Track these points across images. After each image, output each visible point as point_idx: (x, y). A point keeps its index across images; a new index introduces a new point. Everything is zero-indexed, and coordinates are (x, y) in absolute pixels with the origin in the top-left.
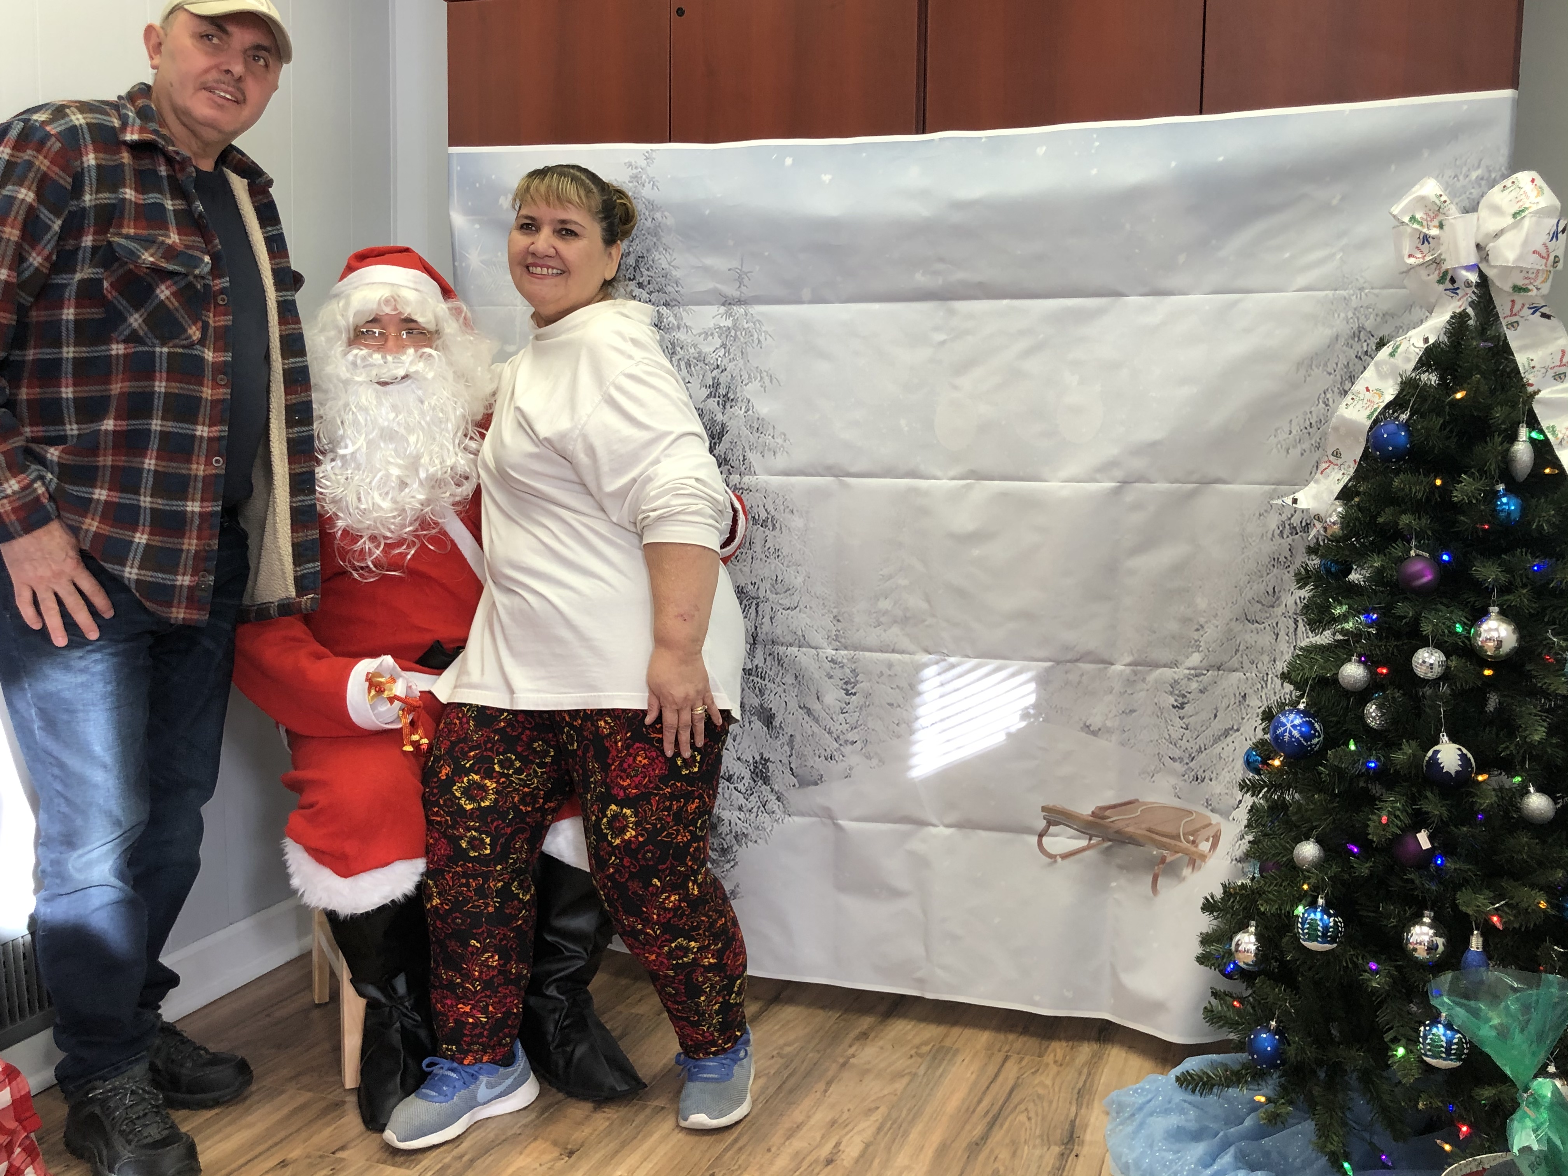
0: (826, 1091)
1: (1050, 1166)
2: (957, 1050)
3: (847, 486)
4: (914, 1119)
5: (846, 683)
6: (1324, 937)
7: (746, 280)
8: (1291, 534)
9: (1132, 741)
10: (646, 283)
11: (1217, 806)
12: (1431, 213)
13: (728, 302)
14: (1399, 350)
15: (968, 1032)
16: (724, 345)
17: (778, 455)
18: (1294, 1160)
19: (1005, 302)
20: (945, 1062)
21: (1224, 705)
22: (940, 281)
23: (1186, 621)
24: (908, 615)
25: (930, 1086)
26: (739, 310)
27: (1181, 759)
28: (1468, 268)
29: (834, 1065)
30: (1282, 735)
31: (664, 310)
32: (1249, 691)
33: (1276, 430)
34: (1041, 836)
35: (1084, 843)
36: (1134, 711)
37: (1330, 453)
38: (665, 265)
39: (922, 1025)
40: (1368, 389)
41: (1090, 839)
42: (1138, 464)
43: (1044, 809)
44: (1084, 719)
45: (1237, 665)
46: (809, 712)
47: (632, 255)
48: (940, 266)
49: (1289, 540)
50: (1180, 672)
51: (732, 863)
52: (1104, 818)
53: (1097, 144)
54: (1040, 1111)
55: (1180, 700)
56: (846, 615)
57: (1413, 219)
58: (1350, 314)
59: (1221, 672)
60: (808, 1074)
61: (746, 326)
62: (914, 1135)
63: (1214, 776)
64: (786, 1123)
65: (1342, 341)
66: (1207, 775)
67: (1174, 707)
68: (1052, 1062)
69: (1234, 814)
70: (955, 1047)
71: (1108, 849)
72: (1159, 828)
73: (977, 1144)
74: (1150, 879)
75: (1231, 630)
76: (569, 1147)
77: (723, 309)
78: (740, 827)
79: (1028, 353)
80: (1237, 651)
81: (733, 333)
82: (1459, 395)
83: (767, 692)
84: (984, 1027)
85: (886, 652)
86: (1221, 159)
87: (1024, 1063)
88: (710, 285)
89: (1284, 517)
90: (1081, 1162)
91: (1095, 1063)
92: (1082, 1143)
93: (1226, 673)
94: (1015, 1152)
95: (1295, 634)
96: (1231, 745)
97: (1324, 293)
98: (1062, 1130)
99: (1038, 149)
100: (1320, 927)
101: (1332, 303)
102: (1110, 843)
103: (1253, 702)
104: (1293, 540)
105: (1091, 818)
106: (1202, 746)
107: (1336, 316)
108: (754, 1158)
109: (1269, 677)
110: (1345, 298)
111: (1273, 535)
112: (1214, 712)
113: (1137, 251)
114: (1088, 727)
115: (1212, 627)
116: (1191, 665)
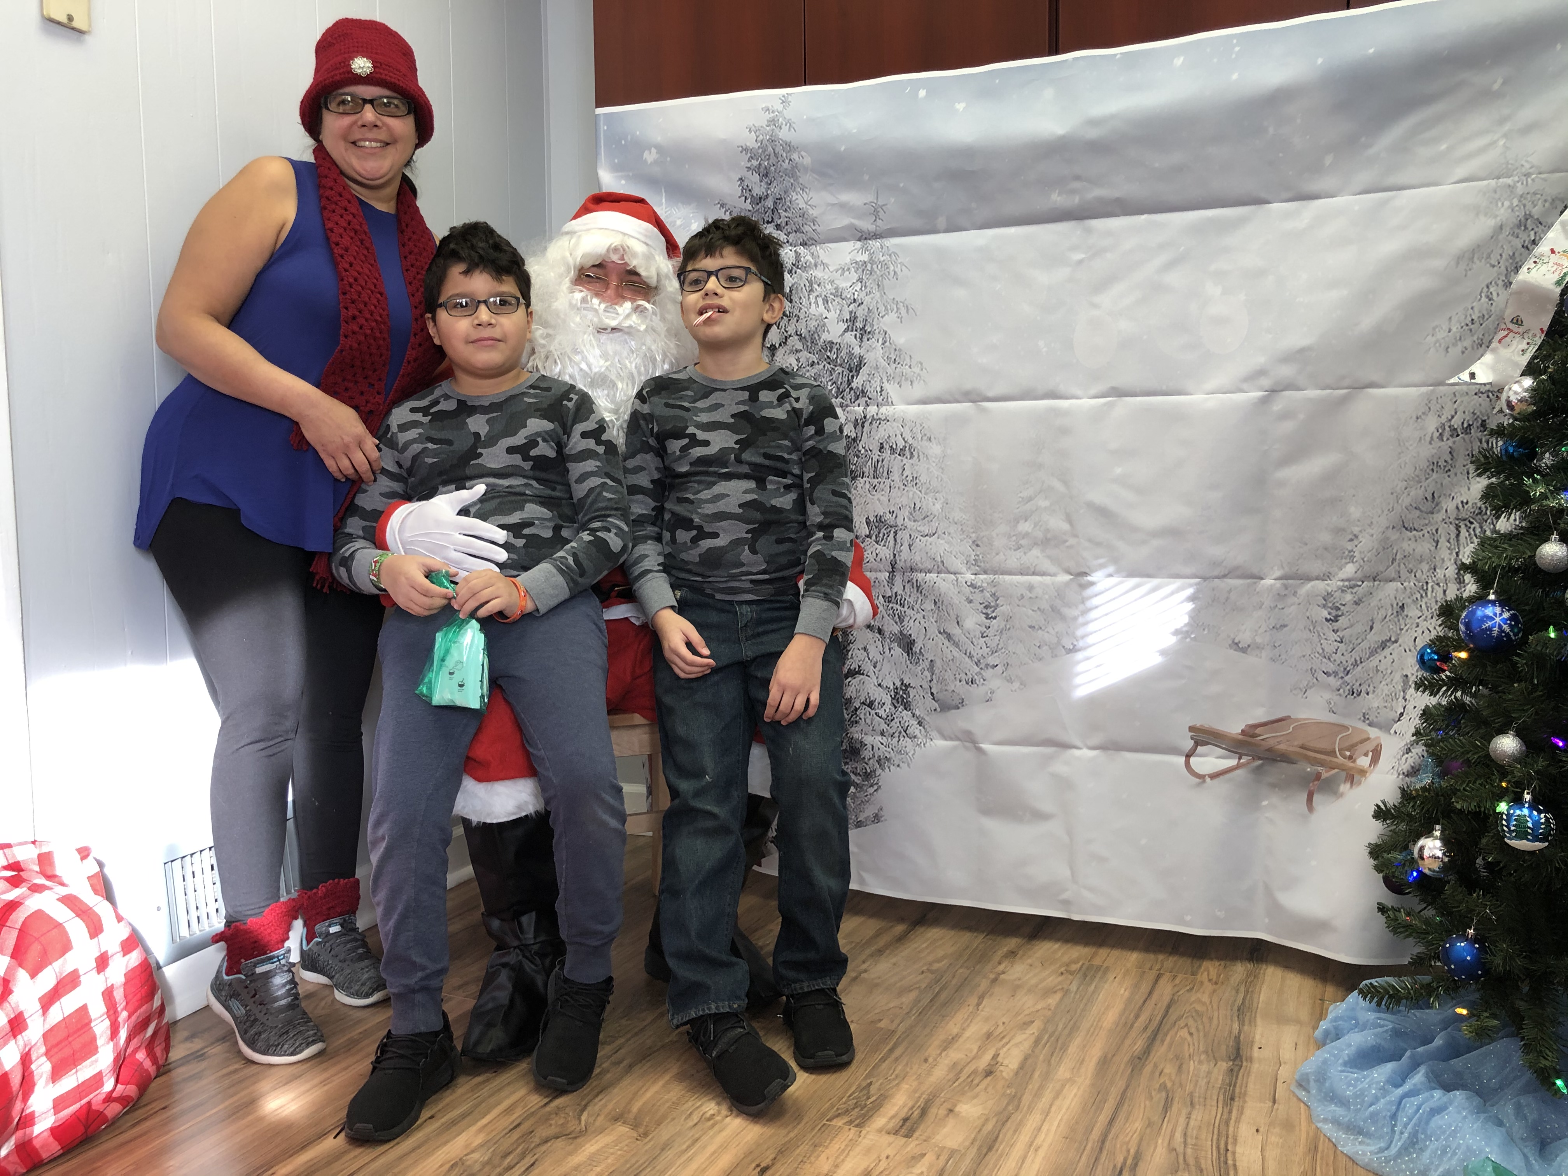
0: (978, 1005)
1: (1220, 1082)
2: (1107, 968)
3: (984, 410)
4: (1070, 1034)
5: (986, 607)
6: (1534, 835)
7: (881, 213)
8: (1452, 436)
9: (1283, 657)
10: (783, 224)
11: (1375, 720)
13: (864, 237)
15: (1116, 953)
16: (860, 280)
17: (915, 384)
18: (1490, 1080)
19: (1144, 217)
20: (1097, 979)
21: (1380, 617)
22: (1077, 200)
23: (1339, 531)
24: (1049, 536)
25: (1084, 1001)
26: (875, 244)
27: (1336, 674)
29: (984, 980)
31: (801, 250)
32: (1408, 601)
33: (1434, 329)
34: (1188, 756)
35: (1233, 762)
36: (1285, 626)
38: (802, 205)
39: (1069, 945)
40: (1552, 251)
41: (1240, 759)
42: (1286, 371)
43: (1191, 729)
44: (1232, 636)
45: (1393, 575)
46: (949, 637)
47: (770, 198)
48: (1076, 185)
49: (1450, 443)
50: (1333, 585)
51: (876, 787)
52: (1255, 736)
53: (1237, 49)
54: (1201, 1027)
55: (1334, 613)
56: (985, 539)
58: (1515, 202)
59: (1376, 583)
60: (959, 989)
61: (882, 259)
62: (1073, 1049)
63: (1371, 689)
64: (941, 1036)
65: (1507, 231)
66: (1364, 688)
67: (1326, 619)
68: (1206, 981)
69: (1396, 727)
70: (1105, 965)
71: (1259, 767)
72: (1312, 744)
73: (1139, 1058)
74: (1305, 796)
75: (1388, 538)
77: (859, 244)
78: (883, 751)
79: (1169, 266)
80: (1394, 560)
81: (869, 267)
83: (907, 619)
84: (1133, 949)
85: (1027, 575)
86: (1371, 51)
87: (1177, 981)
88: (846, 221)
89: (1444, 419)
90: (1252, 1078)
91: (1251, 982)
92: (1250, 1059)
93: (1382, 583)
94: (1180, 1067)
95: (1458, 541)
96: (1389, 657)
97: (1485, 182)
98: (1228, 1046)
99: (1175, 61)
100: (1530, 825)
101: (1495, 192)
102: (1261, 762)
103: (1412, 612)
104: (1454, 442)
105: (1241, 737)
106: (1358, 659)
107: (1500, 204)
108: (911, 1068)
109: (1430, 586)
110: (1509, 186)
111: (1432, 438)
112: (1370, 623)
113: (1281, 155)
114: (1237, 644)
115: (1367, 536)
116: (1344, 577)
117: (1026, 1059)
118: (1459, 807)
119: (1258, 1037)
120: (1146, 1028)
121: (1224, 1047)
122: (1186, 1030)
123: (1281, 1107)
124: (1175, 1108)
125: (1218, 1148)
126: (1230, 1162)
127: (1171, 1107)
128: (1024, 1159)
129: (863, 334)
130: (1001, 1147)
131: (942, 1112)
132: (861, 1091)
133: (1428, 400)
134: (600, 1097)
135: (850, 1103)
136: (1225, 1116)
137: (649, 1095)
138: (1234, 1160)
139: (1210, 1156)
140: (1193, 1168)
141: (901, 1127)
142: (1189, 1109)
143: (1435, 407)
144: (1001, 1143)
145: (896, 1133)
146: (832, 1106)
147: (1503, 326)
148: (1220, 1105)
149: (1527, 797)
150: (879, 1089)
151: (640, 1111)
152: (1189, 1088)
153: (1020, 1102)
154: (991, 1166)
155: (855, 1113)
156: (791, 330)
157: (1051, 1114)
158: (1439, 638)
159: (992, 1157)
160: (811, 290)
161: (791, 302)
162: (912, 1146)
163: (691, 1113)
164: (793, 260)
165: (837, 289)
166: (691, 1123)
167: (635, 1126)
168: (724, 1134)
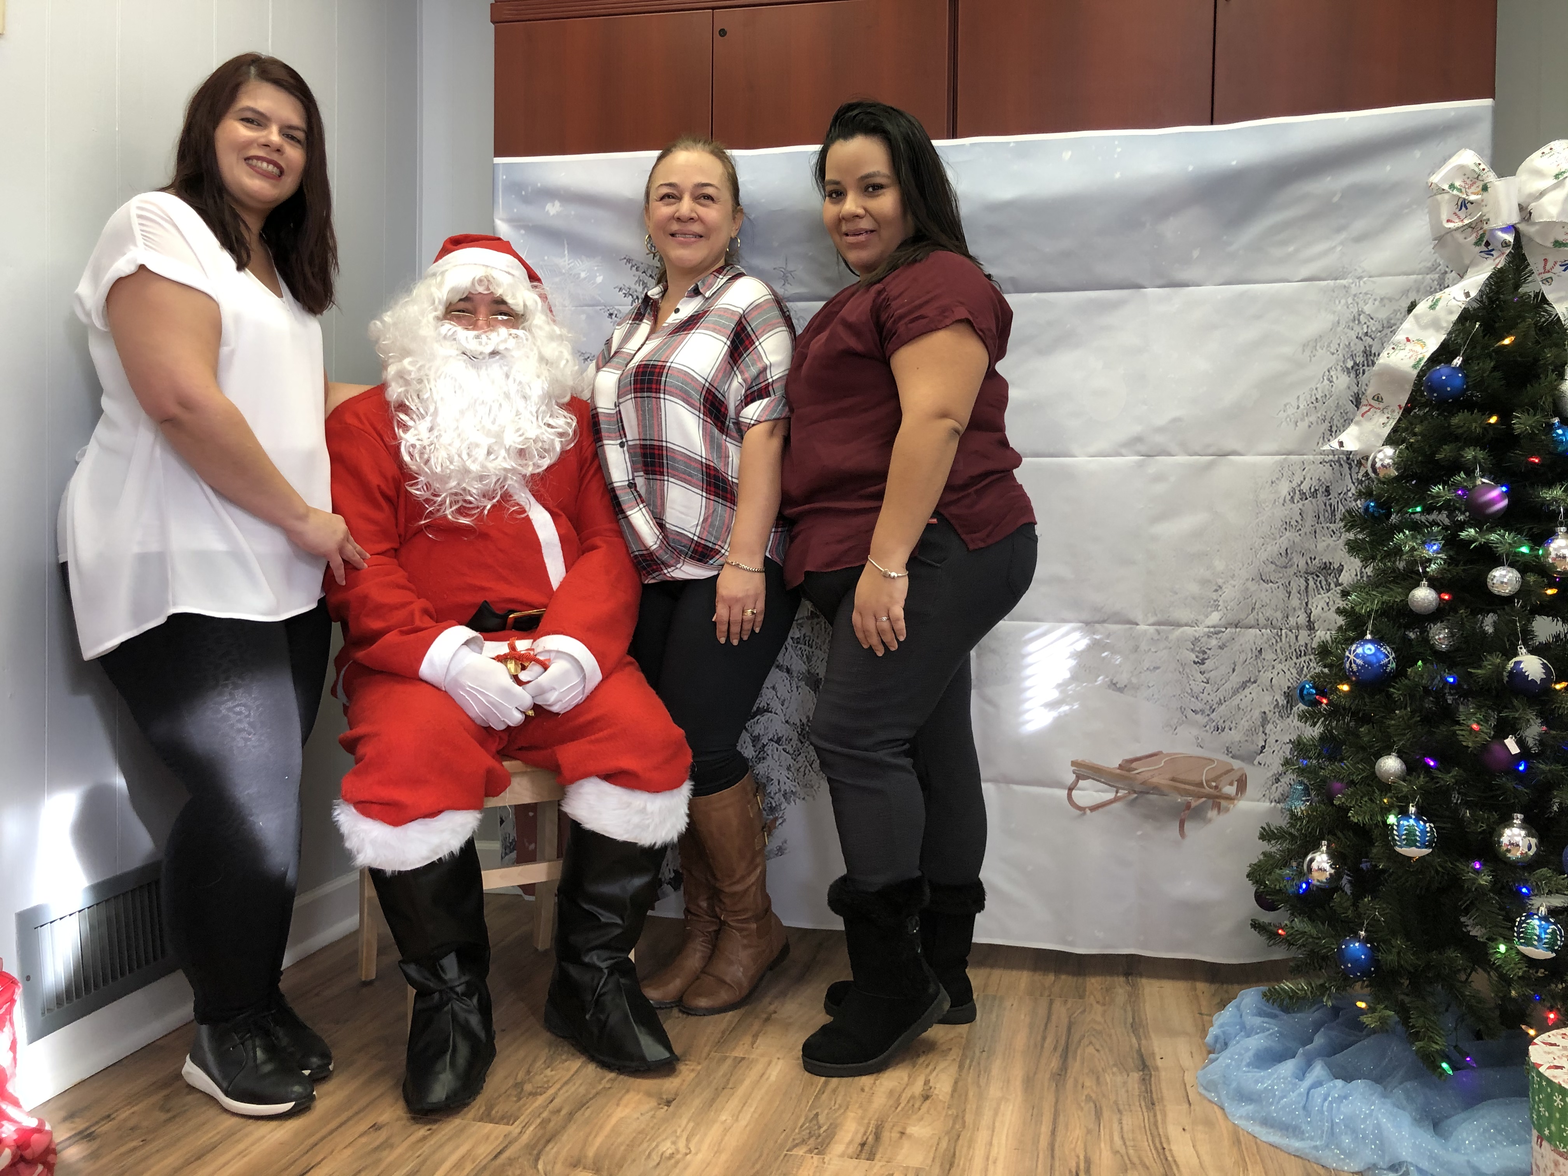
1: (1137, 1090)
2: (1001, 996)
4: (988, 1057)
6: (1423, 842)
7: (790, 278)
8: (1301, 499)
9: (1155, 696)
11: (1238, 753)
12: (1468, 182)
14: (1440, 304)
20: (995, 1006)
21: (1241, 660)
23: (1204, 582)
25: (991, 1027)
27: (1202, 711)
28: (1505, 230)
32: (1265, 646)
33: (1285, 405)
34: (1071, 789)
35: (1111, 795)
36: (1158, 668)
41: (1117, 792)
42: (1161, 438)
43: (1073, 764)
44: (1111, 677)
45: (1253, 622)
49: (1300, 505)
50: (1200, 630)
52: (1130, 770)
53: (1119, 150)
54: (1104, 1044)
55: (1201, 656)
57: (1452, 186)
58: (1350, 300)
59: (1238, 630)
62: (996, 1070)
63: (1233, 725)
66: (1228, 724)
67: (1194, 662)
68: (1094, 1003)
69: (1259, 758)
71: (1136, 798)
72: (1182, 777)
73: (1059, 1074)
74: (1177, 824)
75: (1248, 589)
76: (665, 1097)
79: (1056, 342)
80: (1253, 609)
82: (1507, 341)
83: (814, 659)
86: (1234, 163)
87: (1069, 1005)
89: (1294, 484)
90: (1164, 1085)
91: (1134, 1002)
92: (1157, 1069)
93: (1243, 630)
94: (1098, 1078)
95: (1307, 592)
96: (1249, 696)
97: (1325, 283)
98: (1133, 1058)
99: (1064, 154)
100: (1417, 833)
101: (1333, 291)
102: (1136, 795)
103: (1269, 655)
104: (1303, 505)
105: (1118, 771)
106: (1222, 698)
107: (1337, 302)
108: (851, 1098)
109: (1283, 631)
110: (1344, 287)
111: (1284, 501)
112: (1233, 666)
113: (1156, 247)
114: (1115, 684)
115: (1230, 587)
116: (1210, 624)
117: (956, 1083)
118: (1356, 821)
119: (1156, 1050)
120: (1055, 1048)
121: (1130, 1060)
122: (1091, 1047)
123: (1197, 1108)
124: (1106, 1114)
125: (1155, 1147)
126: (1170, 1158)
127: (1101, 1113)
130: (961, 1162)
131: (895, 1135)
132: (811, 1121)
133: (1281, 466)
134: (550, 1146)
135: (804, 1133)
136: (1152, 1119)
137: (599, 1140)
138: (1173, 1156)
139: (1150, 1155)
140: (1140, 1167)
141: (861, 1151)
142: (1118, 1116)
143: (1287, 473)
144: (960, 1160)
145: (858, 1157)
146: (788, 1137)
147: (1366, 402)
148: (1144, 1110)
149: (1412, 809)
150: (827, 1119)
151: (596, 1156)
152: (1112, 1098)
153: (964, 1122)
155: (812, 1140)
157: (996, 1130)
158: (1318, 675)
162: (878, 1167)
163: (649, 1154)
166: (652, 1164)
167: (597, 1168)
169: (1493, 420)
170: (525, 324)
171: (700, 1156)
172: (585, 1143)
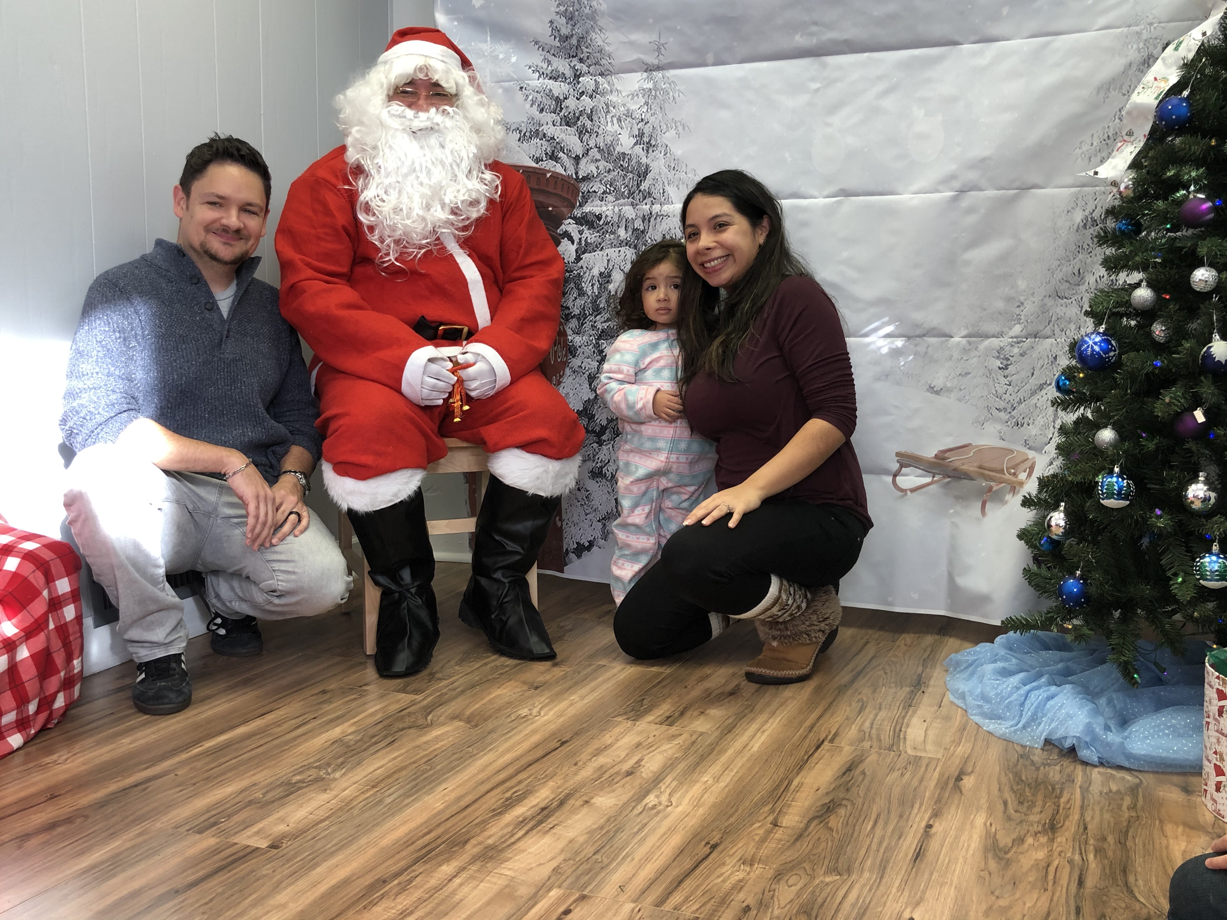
1: (903, 697)
6: (1120, 495)
7: (663, 50)
8: (1092, 225)
9: (967, 398)
10: (585, 59)
11: (1033, 445)
13: (649, 69)
14: (1182, 45)
16: (646, 103)
19: (866, 55)
21: (1039, 366)
22: (815, 41)
23: (1009, 299)
26: (658, 75)
27: (1005, 409)
30: (1086, 350)
31: (600, 79)
32: (1060, 353)
33: (1081, 143)
34: (895, 476)
35: (929, 480)
36: (969, 373)
37: (1124, 133)
38: (600, 43)
40: (1156, 79)
42: (972, 176)
43: (897, 455)
44: (929, 382)
45: (1049, 333)
47: (575, 37)
48: (814, 29)
49: (1091, 231)
50: (1005, 341)
52: (944, 459)
54: (894, 670)
55: (1005, 362)
58: (1141, 45)
59: (1037, 340)
61: (663, 87)
63: (1031, 421)
64: (697, 675)
65: (1134, 67)
66: (1026, 421)
67: (1000, 368)
68: (902, 645)
69: (1046, 449)
71: (949, 483)
72: (987, 465)
73: (845, 686)
74: (979, 504)
75: (1046, 305)
76: (535, 684)
77: (645, 75)
79: (885, 93)
80: (1050, 321)
81: (653, 93)
87: (881, 645)
88: (635, 56)
89: (1087, 213)
90: (926, 695)
93: (1041, 340)
94: (875, 689)
96: (1045, 396)
97: (1120, 30)
98: (912, 679)
100: (1116, 488)
101: (1127, 37)
102: (949, 479)
103: (1062, 361)
105: (934, 460)
106: (1022, 398)
107: (1130, 47)
108: (675, 691)
110: (1137, 33)
111: (1078, 227)
112: (1032, 371)
113: (969, 7)
114: (932, 388)
115: (1030, 303)
116: (1013, 335)
118: (1070, 479)
120: (853, 670)
121: (909, 680)
122: (882, 671)
123: (944, 710)
124: (867, 710)
125: (895, 730)
126: (902, 736)
127: (865, 710)
128: (754, 736)
129: (649, 147)
130: (737, 731)
131: (696, 713)
132: (637, 703)
133: (1076, 198)
134: (441, 707)
135: (628, 709)
136: (903, 714)
137: (477, 706)
138: (905, 734)
139: (888, 733)
140: (874, 740)
141: (666, 720)
142: (877, 711)
143: (1081, 203)
145: (661, 724)
146: (615, 710)
148: (901, 708)
149: (1117, 470)
150: (651, 702)
151: (472, 714)
152: (880, 700)
153: (754, 708)
154: (729, 739)
155: (631, 714)
156: (592, 143)
157: (776, 714)
158: (1068, 367)
159: (730, 736)
160: (608, 112)
161: (592, 121)
162: (673, 730)
163: (510, 715)
164: (593, 87)
165: (628, 110)
166: (509, 720)
167: (468, 721)
168: (534, 725)
169: (1213, 143)
170: (458, 102)
171: (546, 718)
172: (467, 706)
